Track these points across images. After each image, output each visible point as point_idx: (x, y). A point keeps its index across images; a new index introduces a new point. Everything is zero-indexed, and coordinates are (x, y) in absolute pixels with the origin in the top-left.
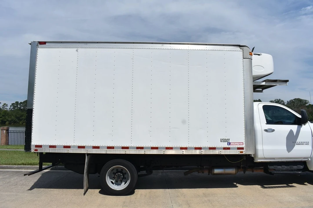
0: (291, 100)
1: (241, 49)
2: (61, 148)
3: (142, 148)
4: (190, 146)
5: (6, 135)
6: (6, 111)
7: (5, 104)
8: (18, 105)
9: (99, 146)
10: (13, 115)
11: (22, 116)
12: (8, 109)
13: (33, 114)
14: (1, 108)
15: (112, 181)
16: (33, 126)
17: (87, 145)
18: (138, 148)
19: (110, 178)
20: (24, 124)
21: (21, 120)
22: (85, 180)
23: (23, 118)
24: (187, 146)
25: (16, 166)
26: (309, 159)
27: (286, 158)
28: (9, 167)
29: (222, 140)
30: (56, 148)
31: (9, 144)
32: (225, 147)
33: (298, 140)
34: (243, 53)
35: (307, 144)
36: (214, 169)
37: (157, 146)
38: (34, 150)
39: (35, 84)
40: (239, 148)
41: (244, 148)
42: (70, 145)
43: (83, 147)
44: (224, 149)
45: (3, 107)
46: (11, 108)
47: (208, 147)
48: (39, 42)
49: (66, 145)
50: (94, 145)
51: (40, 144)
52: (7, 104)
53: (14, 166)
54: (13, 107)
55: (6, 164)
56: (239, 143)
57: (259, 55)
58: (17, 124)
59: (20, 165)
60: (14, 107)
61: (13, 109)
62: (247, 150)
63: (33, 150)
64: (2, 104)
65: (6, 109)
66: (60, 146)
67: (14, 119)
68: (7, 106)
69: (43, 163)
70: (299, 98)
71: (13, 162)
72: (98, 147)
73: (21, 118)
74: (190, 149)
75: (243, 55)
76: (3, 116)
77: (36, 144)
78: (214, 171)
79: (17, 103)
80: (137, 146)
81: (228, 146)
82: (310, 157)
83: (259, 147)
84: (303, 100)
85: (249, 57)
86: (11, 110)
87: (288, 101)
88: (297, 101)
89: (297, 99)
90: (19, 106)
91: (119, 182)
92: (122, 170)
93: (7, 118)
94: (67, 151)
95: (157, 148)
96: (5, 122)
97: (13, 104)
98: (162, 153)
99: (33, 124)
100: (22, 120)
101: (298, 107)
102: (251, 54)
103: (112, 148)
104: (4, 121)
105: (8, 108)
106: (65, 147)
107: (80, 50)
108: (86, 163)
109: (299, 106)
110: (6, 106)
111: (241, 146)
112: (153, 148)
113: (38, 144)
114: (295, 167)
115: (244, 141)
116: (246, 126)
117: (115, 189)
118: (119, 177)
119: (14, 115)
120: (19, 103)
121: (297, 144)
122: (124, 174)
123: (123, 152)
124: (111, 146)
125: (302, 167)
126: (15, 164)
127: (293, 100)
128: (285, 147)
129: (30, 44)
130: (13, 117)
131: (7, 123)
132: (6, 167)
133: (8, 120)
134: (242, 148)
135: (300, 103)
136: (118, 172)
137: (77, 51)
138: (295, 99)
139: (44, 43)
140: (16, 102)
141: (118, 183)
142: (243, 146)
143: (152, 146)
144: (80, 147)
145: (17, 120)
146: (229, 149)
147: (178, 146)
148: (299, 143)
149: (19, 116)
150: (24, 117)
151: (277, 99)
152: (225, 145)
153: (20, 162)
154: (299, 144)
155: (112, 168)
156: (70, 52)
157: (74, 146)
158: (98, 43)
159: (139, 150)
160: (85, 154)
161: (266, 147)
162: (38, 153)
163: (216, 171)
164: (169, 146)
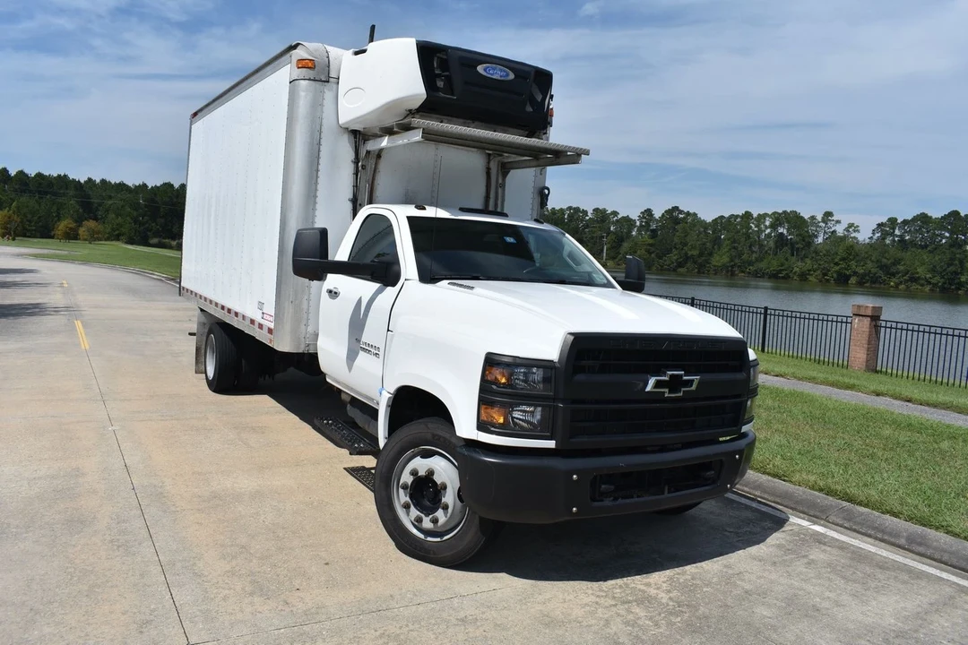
6: (854, 246)
7: (851, 225)
8: (894, 229)
10: (871, 260)
11: (897, 261)
12: (866, 240)
14: (841, 236)
20: (903, 287)
21: (893, 275)
23: (901, 267)
46: (875, 237)
52: (860, 227)
54: (879, 235)
58: (882, 286)
60: (884, 235)
64: (844, 225)
65: (855, 241)
67: (873, 270)
68: (858, 231)
73: (894, 269)
76: (843, 259)
79: (893, 221)
86: (877, 243)
90: (897, 232)
93: (854, 267)
96: (847, 278)
97: (880, 225)
100: (898, 276)
104: (845, 274)
105: (865, 236)
110: (855, 231)
119: (874, 259)
120: (899, 221)
130: (870, 265)
131: (853, 280)
133: (855, 273)
140: (890, 220)
145: (880, 273)
149: (889, 262)
150: (905, 264)
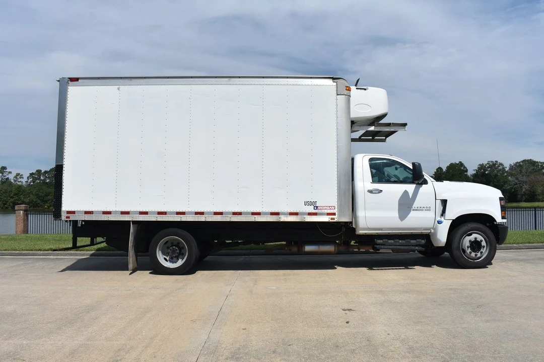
0: (517, 162)
1: (334, 82)
2: (99, 214)
3: (202, 213)
4: (264, 211)
5: (24, 219)
6: (20, 187)
7: (18, 174)
8: (40, 176)
9: (147, 210)
10: (32, 194)
11: (47, 194)
12: (24, 183)
13: (64, 172)
14: (12, 181)
15: (166, 257)
16: (63, 187)
17: (132, 210)
18: (197, 213)
19: (163, 253)
20: (51, 208)
21: (46, 201)
22: (131, 256)
23: (50, 197)
24: (261, 211)
25: (42, 252)
26: (432, 231)
27: (399, 228)
28: (32, 254)
29: (307, 203)
30: (93, 214)
31: (29, 233)
32: (310, 211)
33: (415, 205)
34: (337, 88)
35: (428, 209)
36: (304, 245)
37: (221, 211)
38: (65, 218)
39: (66, 133)
40: (328, 214)
41: (337, 213)
42: (111, 210)
43: (128, 213)
44: (310, 214)
45: (15, 180)
46: (29, 181)
47: (287, 213)
48: (69, 78)
49: (105, 210)
50: (141, 210)
51: (73, 210)
52: (22, 175)
53: (39, 252)
54: (31, 179)
55: (27, 250)
56: (330, 207)
57: (365, 89)
58: (40, 208)
59: (47, 251)
60: (34, 180)
61: (32, 183)
62: (340, 216)
63: (63, 218)
64: (14, 174)
65: (20, 183)
66: (98, 212)
67: (34, 200)
68: (23, 178)
69: (78, 238)
70: (530, 160)
71: (37, 247)
72: (146, 213)
73: (46, 199)
74: (264, 215)
75: (337, 91)
76: (15, 194)
77: (67, 210)
78: (304, 248)
79: (39, 172)
80: (196, 211)
81: (314, 211)
82: (433, 228)
83: (360, 213)
84: (537, 162)
85: (346, 92)
86: (29, 185)
87: (510, 165)
88: (527, 164)
89: (528, 160)
90: (42, 178)
91: (175, 259)
92: (178, 243)
93: (22, 198)
94: (107, 218)
95: (221, 213)
97: (32, 174)
98: (228, 220)
99: (64, 184)
100: (48, 202)
101: (529, 175)
102: (347, 89)
103: (164, 213)
105: (24, 180)
106: (105, 213)
107: (122, 87)
108: (132, 234)
109: (530, 172)
110: (20, 178)
111: (332, 211)
112: (216, 213)
113: (70, 210)
114: (413, 242)
115: (336, 204)
116: (340, 185)
117: (168, 267)
118: (174, 251)
119: (34, 193)
120: (42, 172)
121: (413, 210)
122: (181, 248)
123: (178, 218)
124: (162, 211)
125: (423, 242)
126: (40, 250)
127: (520, 162)
128: (395, 214)
129: (59, 81)
130: (32, 197)
132: (27, 253)
133: (23, 202)
134: (334, 214)
135: (532, 168)
136: (173, 245)
137: (119, 89)
138: (524, 161)
139: (77, 79)
140: (37, 171)
141: (172, 260)
142: (335, 211)
143: (215, 211)
144: (123, 213)
145: (39, 201)
146: (315, 214)
147: (249, 211)
148: (416, 208)
149: (43, 195)
151: (492, 162)
152: (311, 209)
153: (48, 247)
154: (416, 210)
155: (166, 239)
156: (109, 91)
157: (116, 212)
158: (145, 78)
159: (198, 215)
160: (130, 221)
161: (369, 214)
162: (70, 221)
163: (308, 248)
164: (236, 211)
